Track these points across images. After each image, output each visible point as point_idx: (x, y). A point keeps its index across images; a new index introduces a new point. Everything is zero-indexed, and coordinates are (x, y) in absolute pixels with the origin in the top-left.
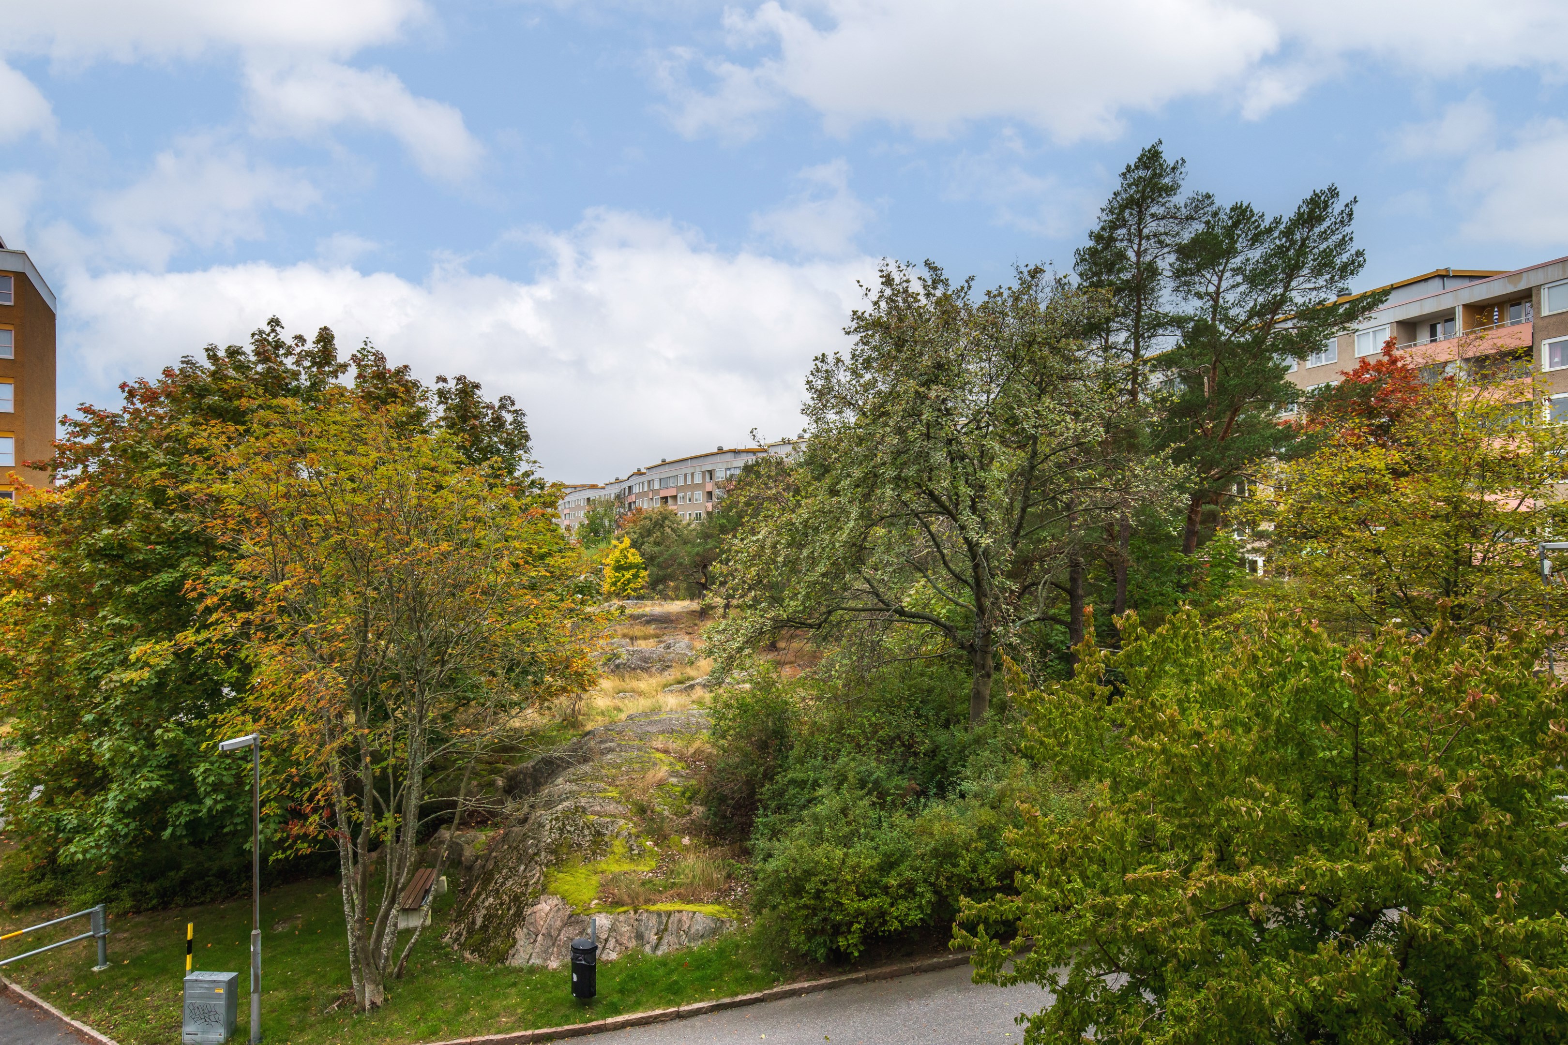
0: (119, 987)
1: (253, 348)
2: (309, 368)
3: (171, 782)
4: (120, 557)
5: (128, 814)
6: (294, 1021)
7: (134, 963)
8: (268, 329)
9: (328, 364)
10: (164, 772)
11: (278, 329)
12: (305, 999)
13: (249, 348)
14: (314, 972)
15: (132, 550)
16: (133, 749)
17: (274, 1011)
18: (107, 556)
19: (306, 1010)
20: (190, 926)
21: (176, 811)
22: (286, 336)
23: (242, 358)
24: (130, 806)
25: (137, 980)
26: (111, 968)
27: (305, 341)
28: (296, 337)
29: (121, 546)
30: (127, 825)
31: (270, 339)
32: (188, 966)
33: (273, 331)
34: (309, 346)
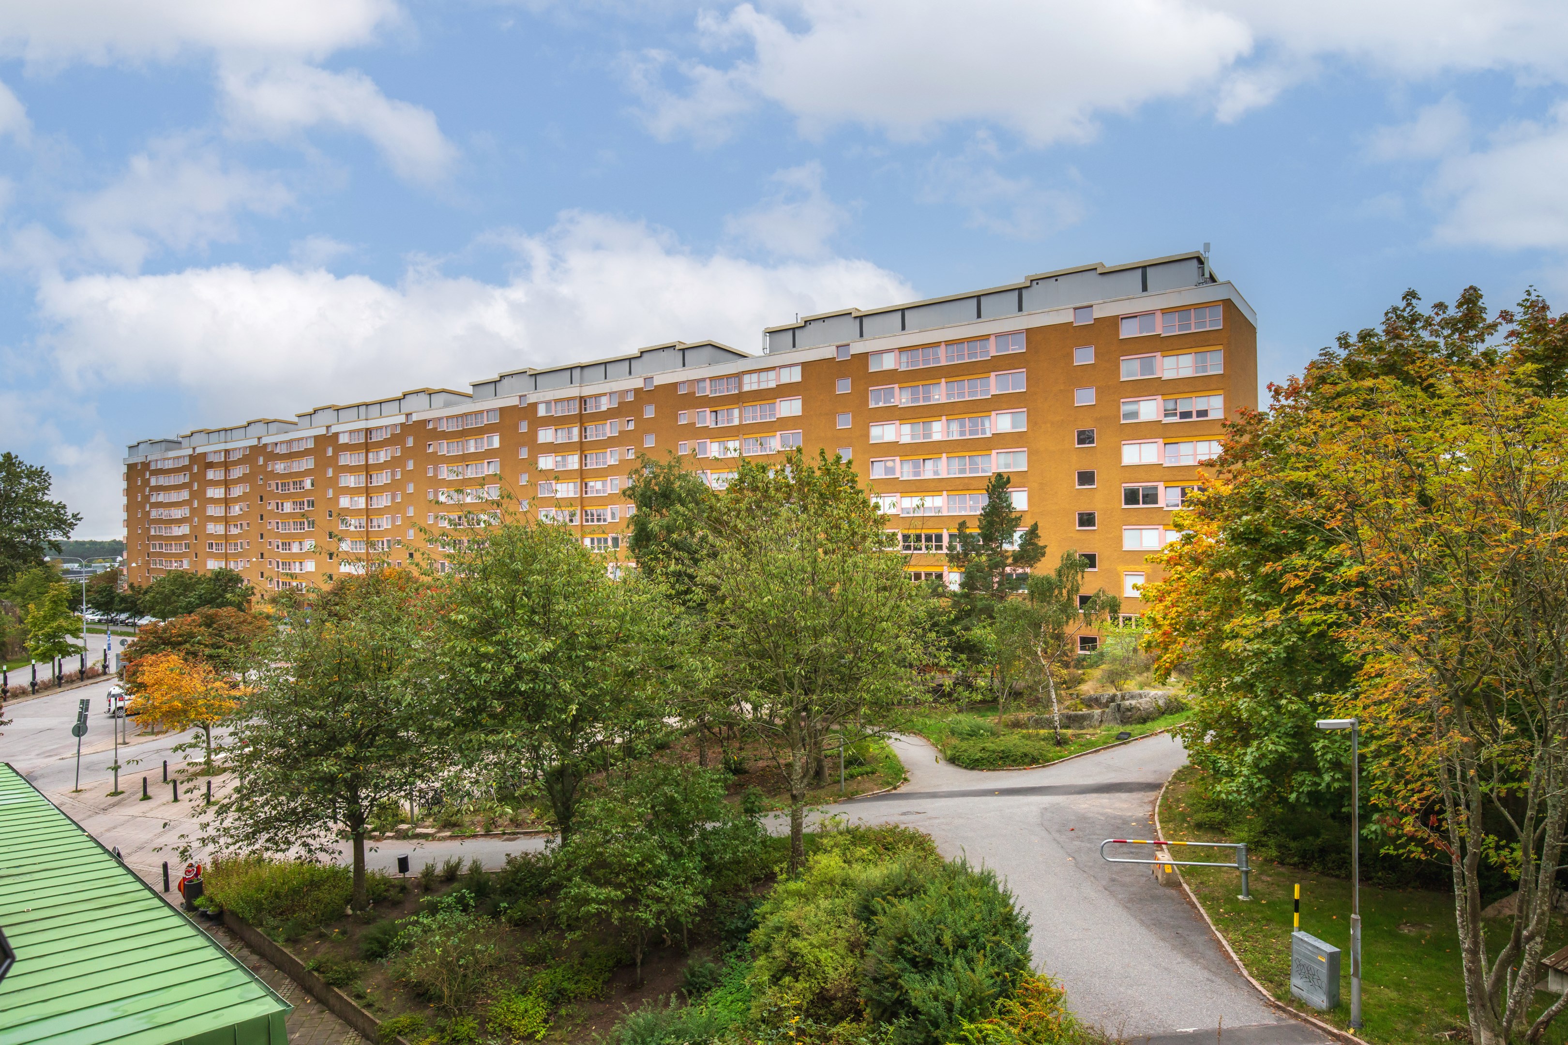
0: (1254, 921)
1: (1384, 327)
2: (1449, 336)
3: (1296, 751)
4: (1257, 540)
5: (1262, 771)
6: (1400, 1027)
7: (1270, 905)
8: (1402, 304)
9: (1474, 327)
10: (1290, 740)
11: (1414, 301)
12: (1417, 1011)
13: (1380, 329)
14: (1432, 990)
15: (1268, 534)
16: (1264, 713)
17: (1381, 1007)
18: (1247, 539)
19: (1415, 1022)
20: (1297, 887)
21: (1300, 779)
22: (1424, 308)
23: (1374, 340)
24: (1263, 764)
25: (1269, 920)
26: (1251, 902)
27: (1446, 307)
28: (1436, 306)
29: (1258, 530)
30: (1260, 780)
31: (1405, 314)
32: (1296, 923)
33: (1409, 305)
34: (1453, 312)
